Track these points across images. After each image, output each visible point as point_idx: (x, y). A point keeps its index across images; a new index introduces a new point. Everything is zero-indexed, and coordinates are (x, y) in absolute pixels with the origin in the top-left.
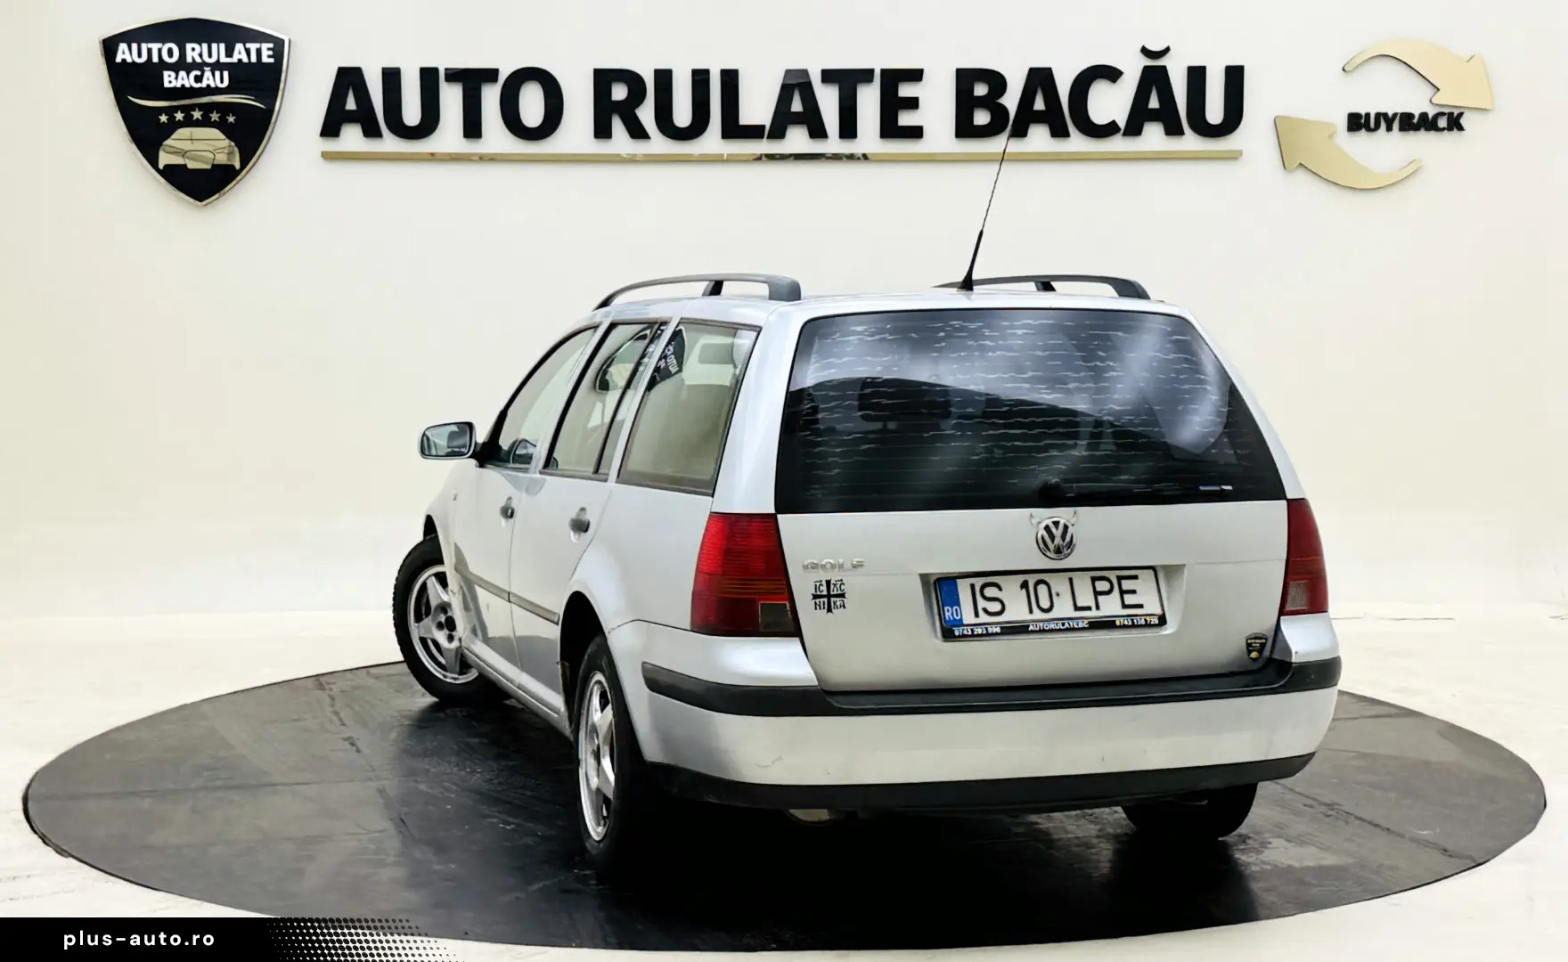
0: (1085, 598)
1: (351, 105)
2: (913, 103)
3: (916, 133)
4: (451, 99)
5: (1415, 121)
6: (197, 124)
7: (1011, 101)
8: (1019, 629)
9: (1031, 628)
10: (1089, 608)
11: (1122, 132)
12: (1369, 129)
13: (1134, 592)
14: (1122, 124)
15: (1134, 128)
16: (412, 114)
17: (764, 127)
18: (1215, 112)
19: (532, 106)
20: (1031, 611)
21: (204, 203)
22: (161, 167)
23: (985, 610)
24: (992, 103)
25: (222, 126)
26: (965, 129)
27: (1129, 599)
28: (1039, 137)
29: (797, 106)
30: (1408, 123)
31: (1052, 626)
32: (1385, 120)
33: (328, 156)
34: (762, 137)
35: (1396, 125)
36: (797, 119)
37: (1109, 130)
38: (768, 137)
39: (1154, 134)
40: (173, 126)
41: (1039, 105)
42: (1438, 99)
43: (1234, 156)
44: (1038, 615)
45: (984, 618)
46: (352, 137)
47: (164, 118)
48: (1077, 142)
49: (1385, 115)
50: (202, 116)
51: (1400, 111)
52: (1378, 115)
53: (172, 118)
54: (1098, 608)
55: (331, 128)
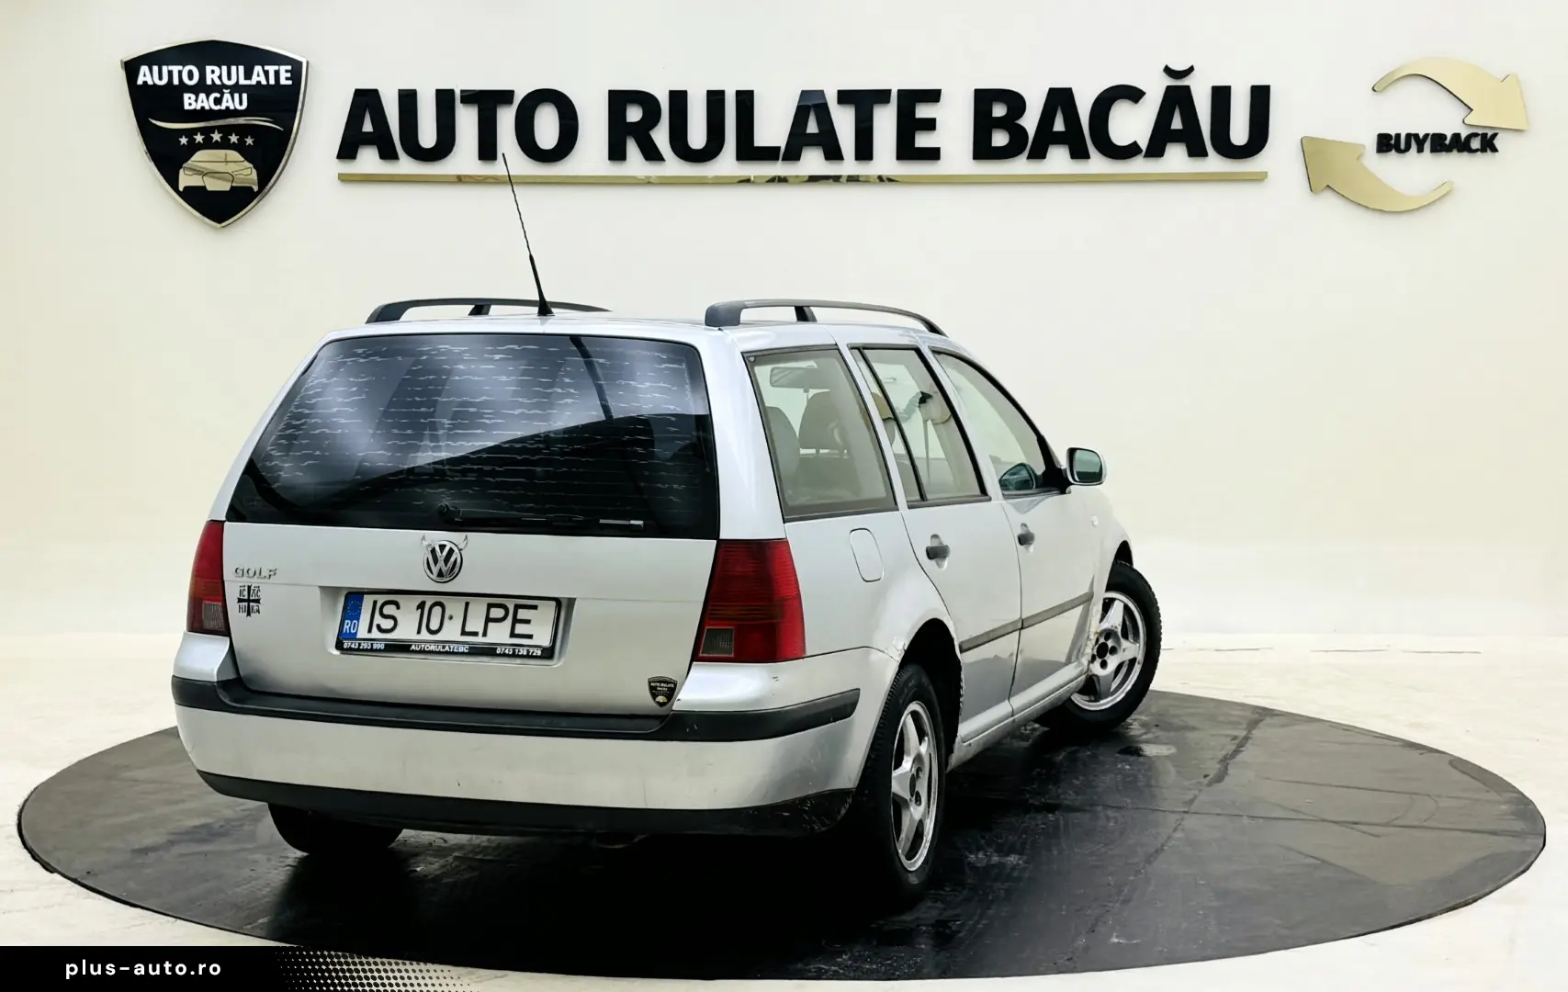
0: (475, 624)
1: (368, 127)
2: (930, 125)
3: (933, 154)
4: (467, 120)
5: (1447, 142)
6: (217, 146)
7: (1030, 122)
8: (401, 648)
9: (413, 647)
10: (475, 634)
11: (1144, 153)
12: (1399, 151)
13: (528, 622)
14: (1143, 145)
15: (1156, 150)
16: (428, 136)
17: (779, 148)
18: (1239, 133)
19: (547, 128)
20: (419, 632)
21: (224, 224)
22: (181, 189)
23: (378, 626)
24: (1010, 124)
25: (239, 148)
26: (983, 150)
27: (520, 629)
28: (1058, 158)
29: (812, 127)
30: (1440, 144)
31: (432, 648)
32: (1417, 141)
33: (345, 179)
34: (778, 159)
35: (1427, 146)
36: (813, 141)
37: (1130, 151)
38: (783, 160)
39: (1176, 156)
40: (193, 148)
41: (1059, 125)
42: (1471, 120)
43: (1260, 178)
44: (425, 635)
45: (376, 634)
46: (368, 159)
47: (184, 140)
48: (1097, 163)
49: (1416, 136)
50: (221, 138)
51: (1431, 132)
52: (1409, 136)
53: (191, 140)
54: (485, 634)
55: (347, 151)
